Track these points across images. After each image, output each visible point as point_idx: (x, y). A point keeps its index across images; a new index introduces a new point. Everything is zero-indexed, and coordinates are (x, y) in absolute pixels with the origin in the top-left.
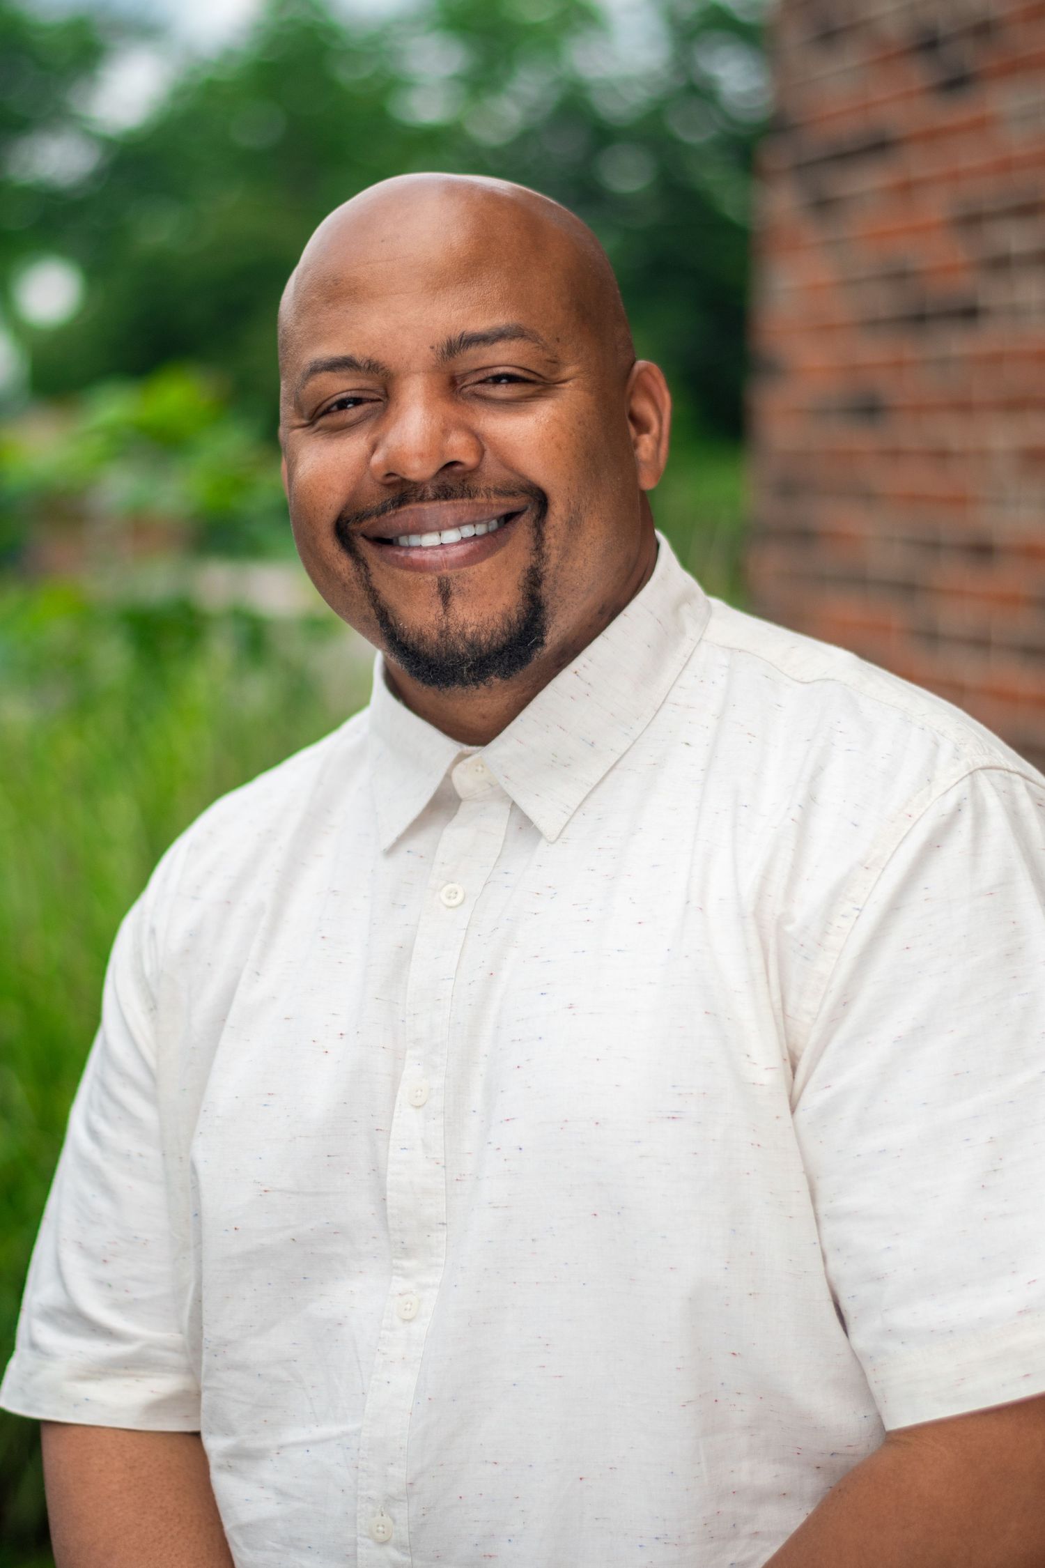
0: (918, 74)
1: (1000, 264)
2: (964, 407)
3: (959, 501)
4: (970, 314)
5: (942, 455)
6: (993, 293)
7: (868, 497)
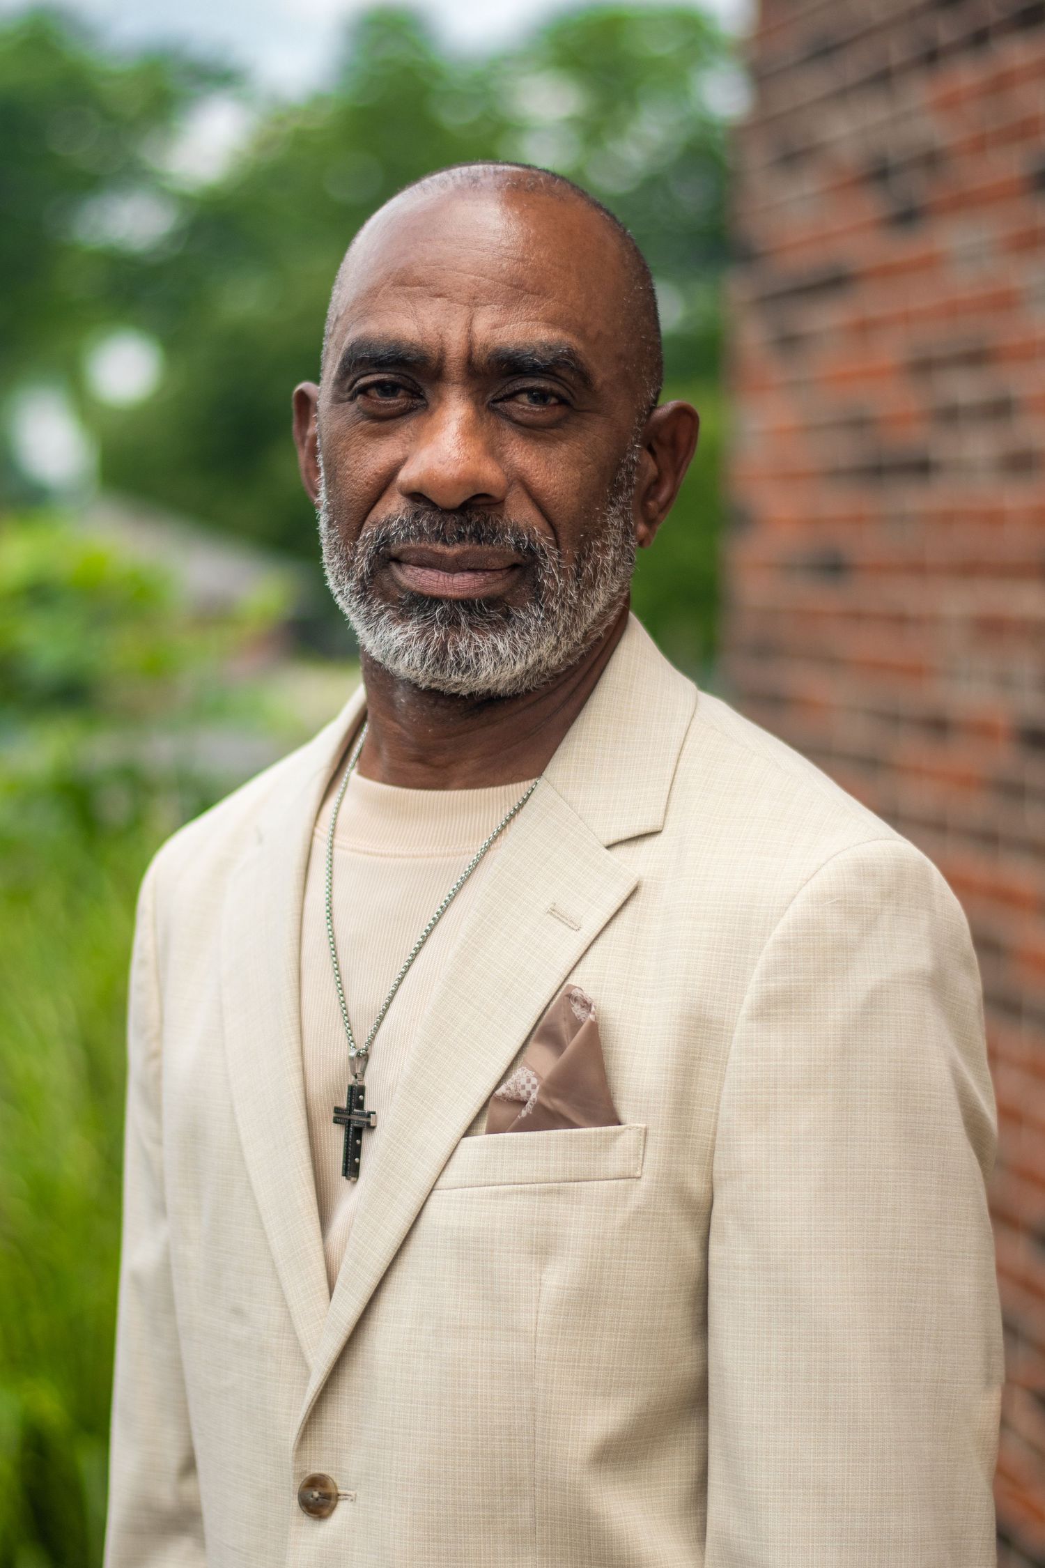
0: (871, 205)
1: (950, 415)
2: (918, 569)
3: (916, 672)
4: (922, 468)
5: (900, 620)
6: (943, 446)
7: (831, 661)
